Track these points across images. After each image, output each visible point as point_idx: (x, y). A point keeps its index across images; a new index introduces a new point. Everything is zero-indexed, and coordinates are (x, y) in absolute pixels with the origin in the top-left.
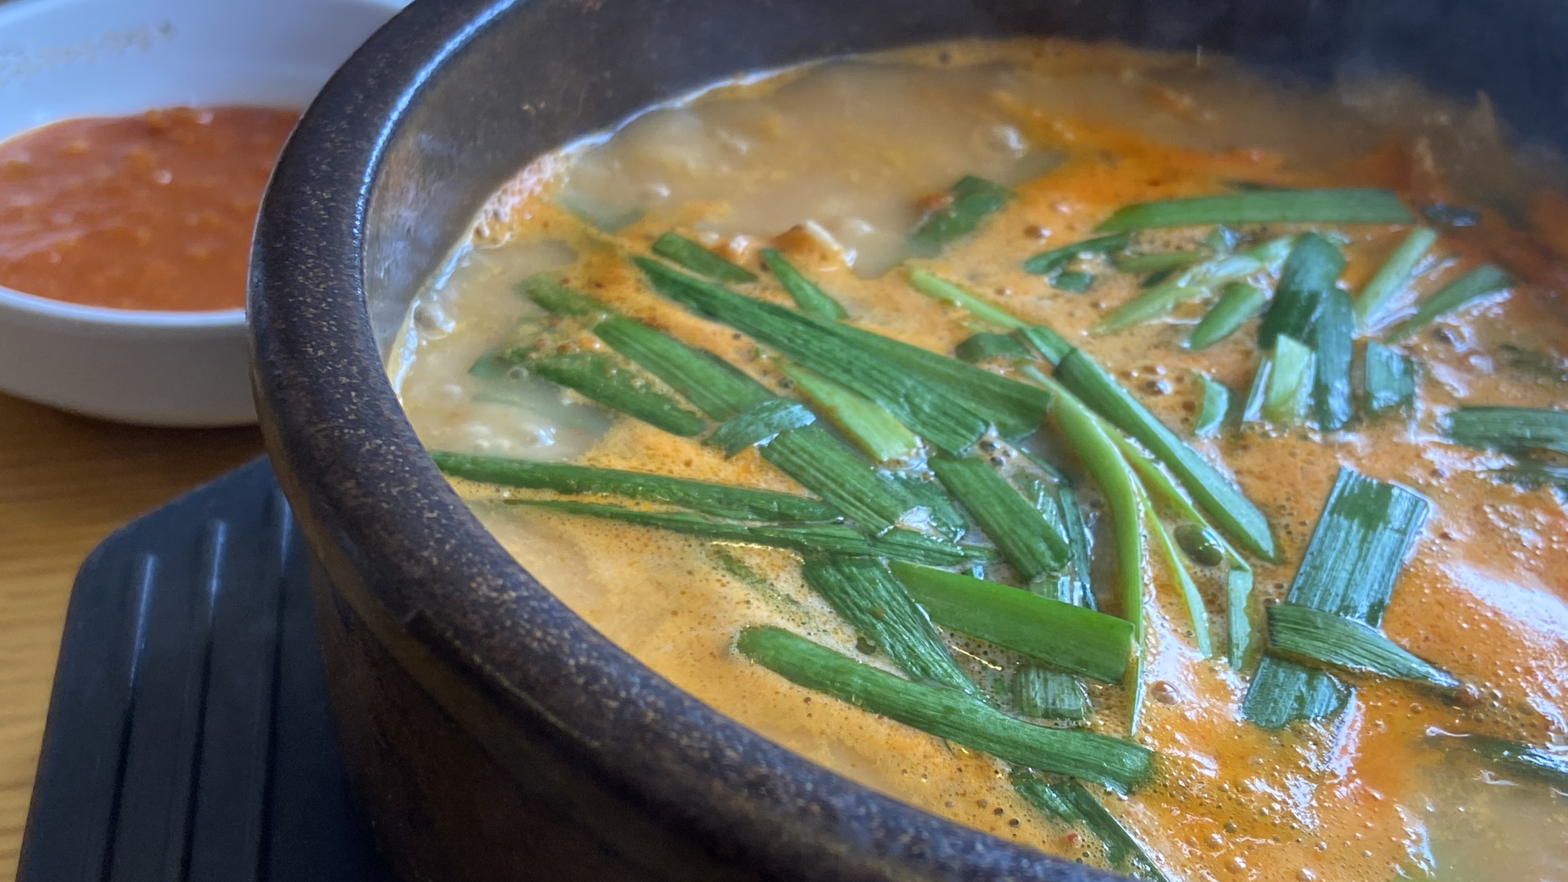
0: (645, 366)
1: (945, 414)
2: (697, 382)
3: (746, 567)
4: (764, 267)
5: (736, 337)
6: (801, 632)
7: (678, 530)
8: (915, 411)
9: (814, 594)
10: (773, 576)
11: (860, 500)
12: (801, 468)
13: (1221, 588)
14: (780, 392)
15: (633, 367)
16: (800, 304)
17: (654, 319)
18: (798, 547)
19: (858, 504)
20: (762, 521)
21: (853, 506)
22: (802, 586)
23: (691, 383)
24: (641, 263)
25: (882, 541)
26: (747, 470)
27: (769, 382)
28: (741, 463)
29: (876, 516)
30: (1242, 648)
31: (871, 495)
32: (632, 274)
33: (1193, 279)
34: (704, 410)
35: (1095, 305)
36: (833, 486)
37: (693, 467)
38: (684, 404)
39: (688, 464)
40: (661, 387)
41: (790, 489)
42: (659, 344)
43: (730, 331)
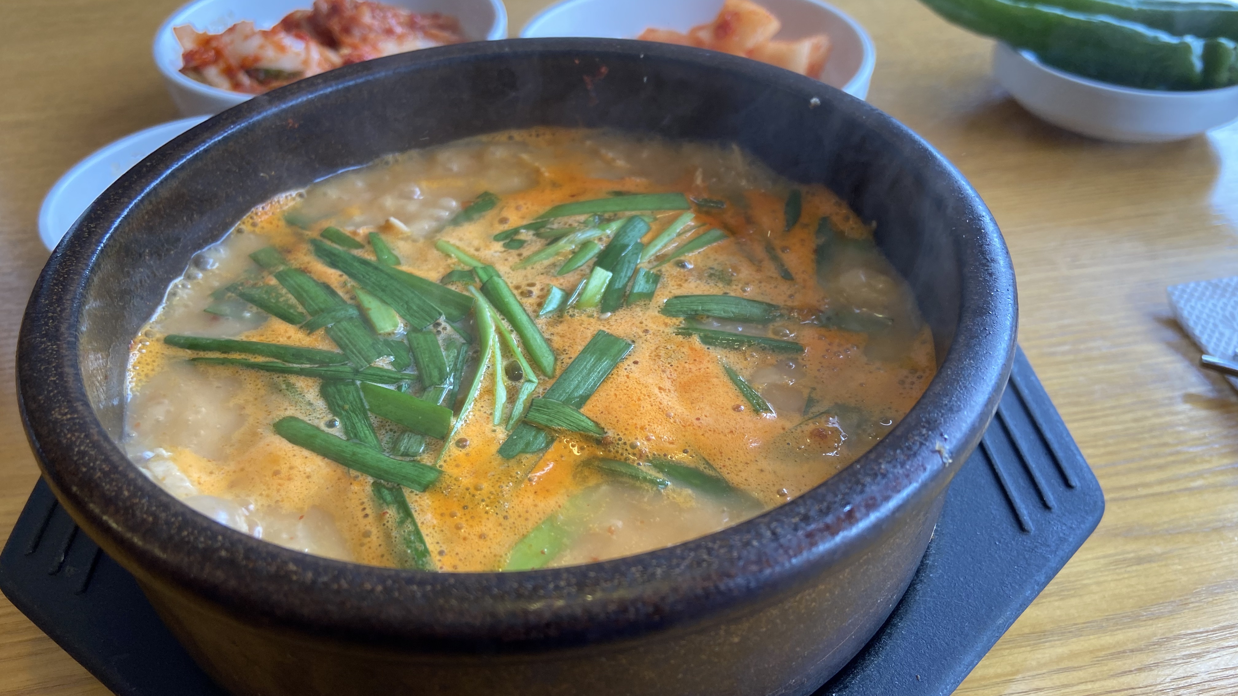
0: (290, 291)
1: (422, 310)
2: (311, 298)
3: (295, 388)
4: (369, 243)
5: (341, 276)
6: (306, 419)
7: (268, 371)
8: (409, 309)
9: (322, 398)
10: (306, 391)
11: (360, 353)
12: (341, 338)
13: (517, 391)
14: (349, 302)
15: (284, 291)
16: (379, 259)
17: (306, 268)
18: (320, 376)
19: (358, 355)
20: (311, 364)
21: (357, 357)
22: (318, 395)
23: (308, 299)
24: (313, 242)
25: (361, 373)
26: (316, 340)
27: (345, 297)
28: (314, 337)
29: (363, 360)
30: (514, 420)
31: (366, 350)
32: (306, 247)
33: (568, 240)
34: (308, 312)
35: (520, 255)
36: (351, 347)
37: (291, 339)
38: (301, 309)
39: (289, 338)
40: (293, 300)
41: (332, 348)
42: (301, 279)
43: (339, 273)
